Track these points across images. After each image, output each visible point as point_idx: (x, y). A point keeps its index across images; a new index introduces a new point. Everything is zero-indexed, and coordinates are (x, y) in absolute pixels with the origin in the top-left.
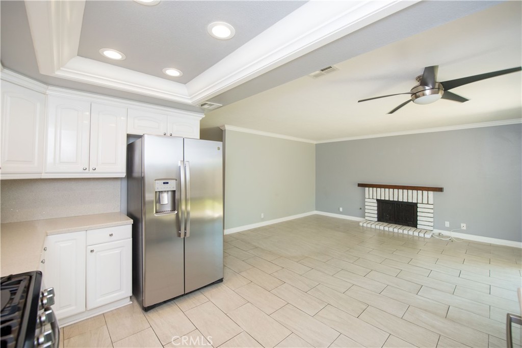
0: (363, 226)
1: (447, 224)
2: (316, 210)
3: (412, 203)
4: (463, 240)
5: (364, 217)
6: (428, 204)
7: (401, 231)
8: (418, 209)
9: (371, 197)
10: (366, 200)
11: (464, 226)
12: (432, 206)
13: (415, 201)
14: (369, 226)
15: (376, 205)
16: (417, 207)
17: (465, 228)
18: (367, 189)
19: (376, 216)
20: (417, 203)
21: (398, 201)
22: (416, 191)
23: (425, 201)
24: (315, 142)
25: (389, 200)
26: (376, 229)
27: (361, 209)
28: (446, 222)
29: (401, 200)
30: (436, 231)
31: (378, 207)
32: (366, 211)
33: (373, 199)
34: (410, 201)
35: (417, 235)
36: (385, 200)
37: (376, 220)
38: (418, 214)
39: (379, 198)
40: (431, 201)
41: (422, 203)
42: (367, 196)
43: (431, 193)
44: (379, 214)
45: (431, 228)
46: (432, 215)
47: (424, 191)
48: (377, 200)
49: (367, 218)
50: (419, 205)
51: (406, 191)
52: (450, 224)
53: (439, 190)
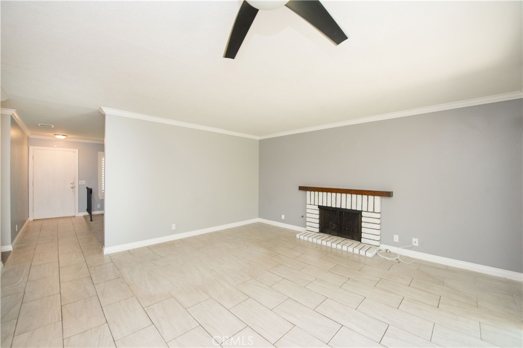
0: (300, 239)
1: (396, 238)
2: (259, 217)
3: (356, 210)
4: (413, 259)
5: (305, 226)
6: (374, 212)
7: (339, 247)
8: (363, 218)
9: (312, 203)
10: (308, 206)
11: (415, 242)
12: (379, 215)
13: (359, 209)
14: (306, 238)
15: (318, 212)
16: (362, 216)
17: (417, 244)
18: (308, 192)
19: (318, 226)
20: (362, 211)
21: (341, 209)
22: (361, 196)
23: (371, 209)
24: (258, 138)
25: (331, 207)
26: (313, 243)
27: (303, 217)
28: (395, 236)
29: (343, 207)
30: (383, 247)
31: (320, 214)
32: (308, 219)
33: (314, 205)
34: (354, 208)
35: (358, 253)
36: (327, 207)
37: (318, 230)
38: (363, 225)
39: (321, 204)
40: (377, 209)
41: (367, 211)
42: (308, 202)
43: (378, 198)
44: (320, 223)
45: (377, 243)
46: (378, 227)
47: (369, 196)
48: (319, 207)
49: (308, 228)
50: (363, 214)
51: (350, 195)
52: (399, 238)
53: (388, 194)
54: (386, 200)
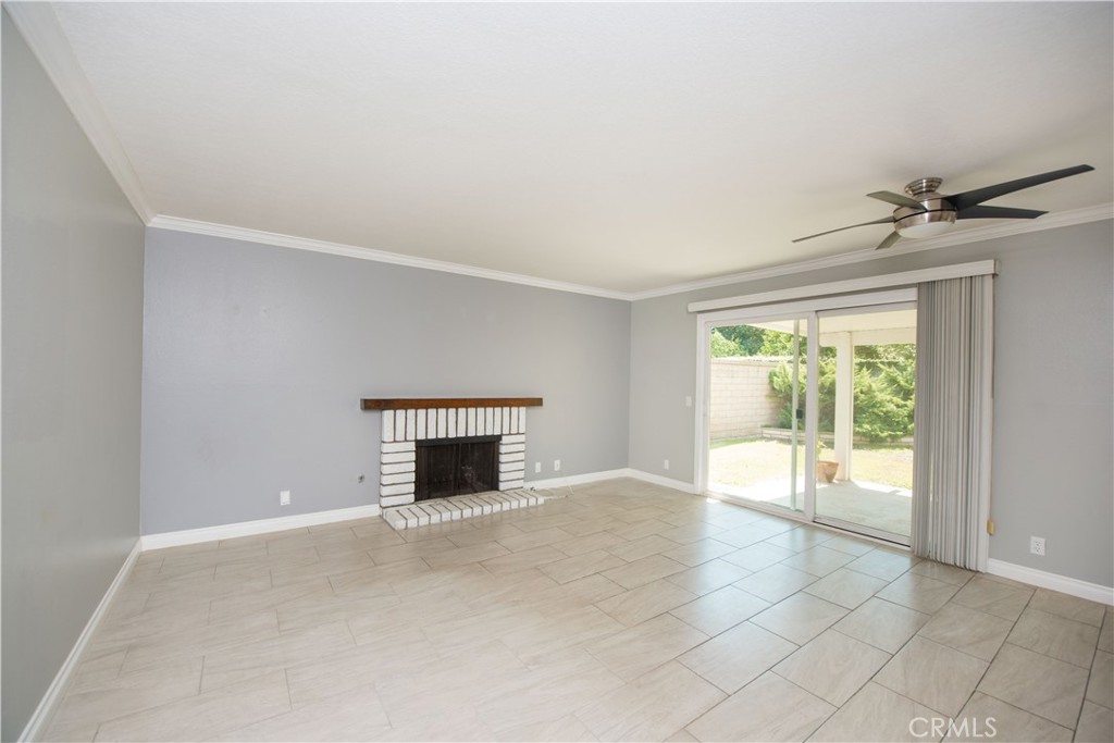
0: (407, 527)
1: (538, 467)
3: (493, 436)
6: (518, 433)
7: (497, 507)
8: (501, 447)
9: (400, 436)
11: (557, 465)
12: (524, 436)
13: (497, 432)
15: (412, 456)
16: (501, 444)
17: (560, 466)
18: (389, 414)
19: (414, 487)
20: (501, 435)
22: (500, 409)
23: (514, 430)
25: (447, 439)
28: (536, 464)
29: (471, 434)
30: (527, 486)
32: (387, 480)
33: (406, 440)
34: (489, 432)
35: (526, 505)
36: (436, 440)
37: (413, 498)
38: (502, 458)
39: (421, 437)
40: (523, 429)
41: (509, 434)
42: (388, 436)
43: (523, 411)
45: (521, 483)
46: (523, 456)
47: (512, 409)
48: (417, 442)
50: (503, 440)
51: (483, 410)
52: (542, 465)
53: (538, 402)
54: (535, 410)
